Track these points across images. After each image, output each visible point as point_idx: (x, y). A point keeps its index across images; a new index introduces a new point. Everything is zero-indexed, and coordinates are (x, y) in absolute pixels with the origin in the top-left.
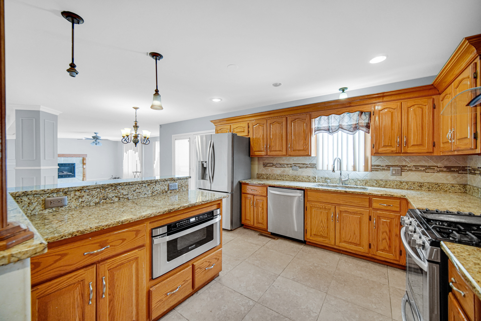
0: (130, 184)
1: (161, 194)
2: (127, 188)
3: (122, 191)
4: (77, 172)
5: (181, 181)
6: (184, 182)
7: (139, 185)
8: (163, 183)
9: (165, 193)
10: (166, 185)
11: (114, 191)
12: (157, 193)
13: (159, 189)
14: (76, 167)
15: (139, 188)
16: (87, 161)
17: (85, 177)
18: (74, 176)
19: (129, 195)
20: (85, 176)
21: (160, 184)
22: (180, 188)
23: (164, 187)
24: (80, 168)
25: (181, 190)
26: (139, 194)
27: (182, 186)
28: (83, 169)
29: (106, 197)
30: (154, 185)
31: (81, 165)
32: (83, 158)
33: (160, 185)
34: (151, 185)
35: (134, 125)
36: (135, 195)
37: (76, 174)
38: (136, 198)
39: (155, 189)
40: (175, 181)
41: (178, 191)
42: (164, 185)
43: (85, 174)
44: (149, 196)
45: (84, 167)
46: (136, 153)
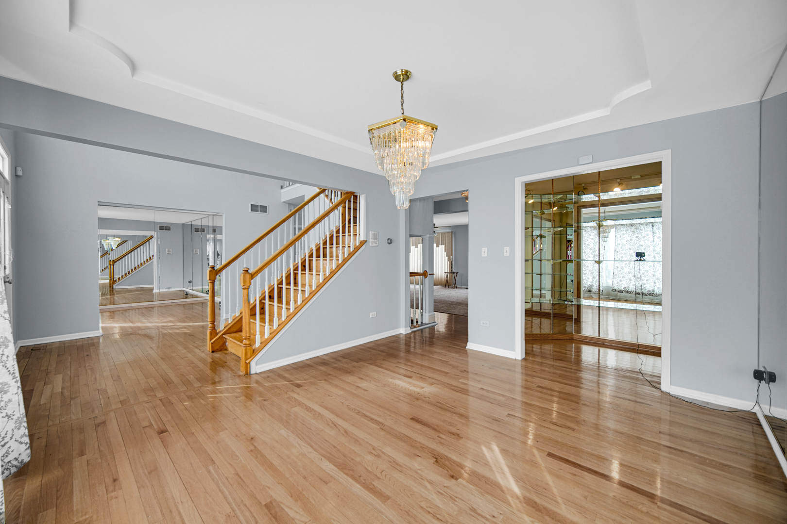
46: (440, 246)
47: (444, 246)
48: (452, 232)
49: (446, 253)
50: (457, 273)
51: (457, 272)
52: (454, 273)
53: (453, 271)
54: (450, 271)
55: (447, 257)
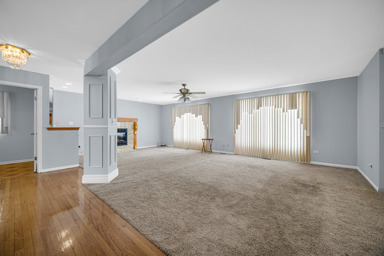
4: (129, 139)
14: (128, 133)
16: (139, 127)
17: (136, 145)
18: (126, 144)
20: (136, 143)
24: (132, 134)
28: (134, 135)
31: (132, 131)
32: (135, 123)
37: (128, 141)
43: (136, 141)
45: (135, 134)
46: (199, 116)
47: (201, 116)
48: (208, 104)
49: (203, 122)
50: (212, 140)
51: (212, 138)
52: (209, 140)
53: (209, 138)
54: (207, 138)
55: (204, 126)
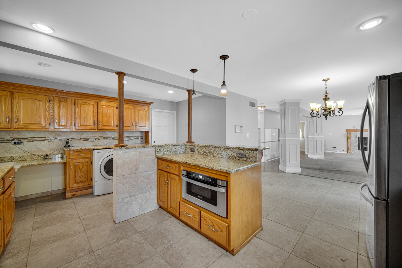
0: (214, 147)
1: (232, 158)
2: (213, 149)
3: (211, 150)
5: (248, 151)
6: (251, 153)
7: (219, 148)
8: (233, 150)
9: (234, 159)
10: (235, 152)
11: (208, 149)
12: (229, 157)
13: (230, 154)
15: (219, 150)
19: (214, 154)
21: (231, 150)
22: (247, 158)
23: (234, 154)
25: (248, 160)
26: (219, 154)
27: (249, 156)
29: (205, 152)
30: (227, 151)
33: (230, 152)
34: (225, 150)
35: (325, 97)
36: (217, 154)
38: (217, 156)
39: (227, 153)
40: (243, 150)
41: (245, 160)
42: (234, 152)
44: (224, 157)
